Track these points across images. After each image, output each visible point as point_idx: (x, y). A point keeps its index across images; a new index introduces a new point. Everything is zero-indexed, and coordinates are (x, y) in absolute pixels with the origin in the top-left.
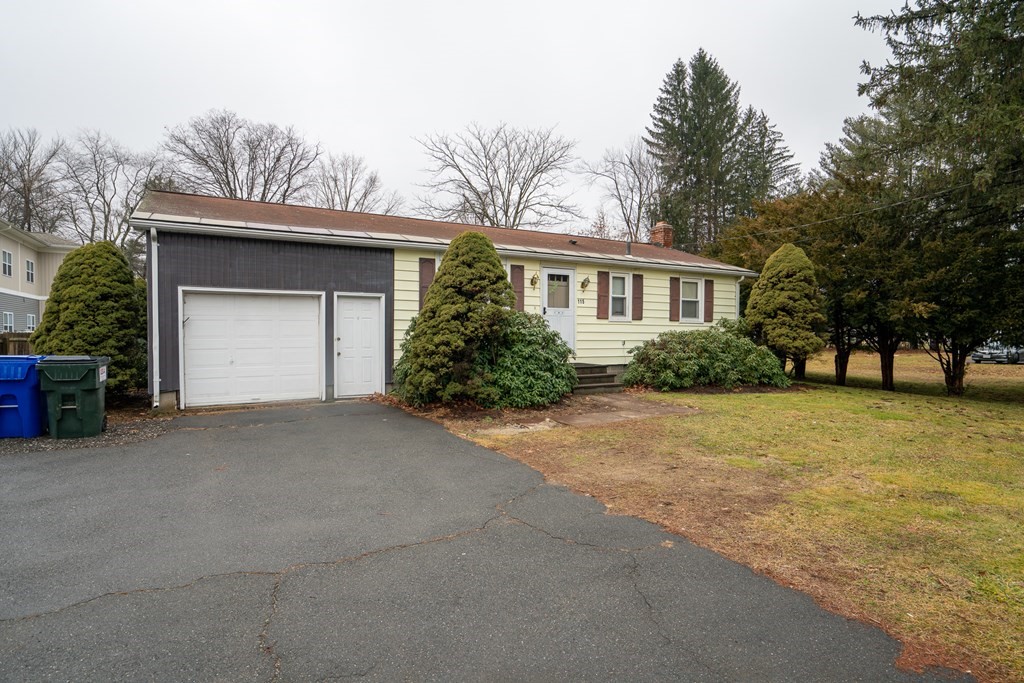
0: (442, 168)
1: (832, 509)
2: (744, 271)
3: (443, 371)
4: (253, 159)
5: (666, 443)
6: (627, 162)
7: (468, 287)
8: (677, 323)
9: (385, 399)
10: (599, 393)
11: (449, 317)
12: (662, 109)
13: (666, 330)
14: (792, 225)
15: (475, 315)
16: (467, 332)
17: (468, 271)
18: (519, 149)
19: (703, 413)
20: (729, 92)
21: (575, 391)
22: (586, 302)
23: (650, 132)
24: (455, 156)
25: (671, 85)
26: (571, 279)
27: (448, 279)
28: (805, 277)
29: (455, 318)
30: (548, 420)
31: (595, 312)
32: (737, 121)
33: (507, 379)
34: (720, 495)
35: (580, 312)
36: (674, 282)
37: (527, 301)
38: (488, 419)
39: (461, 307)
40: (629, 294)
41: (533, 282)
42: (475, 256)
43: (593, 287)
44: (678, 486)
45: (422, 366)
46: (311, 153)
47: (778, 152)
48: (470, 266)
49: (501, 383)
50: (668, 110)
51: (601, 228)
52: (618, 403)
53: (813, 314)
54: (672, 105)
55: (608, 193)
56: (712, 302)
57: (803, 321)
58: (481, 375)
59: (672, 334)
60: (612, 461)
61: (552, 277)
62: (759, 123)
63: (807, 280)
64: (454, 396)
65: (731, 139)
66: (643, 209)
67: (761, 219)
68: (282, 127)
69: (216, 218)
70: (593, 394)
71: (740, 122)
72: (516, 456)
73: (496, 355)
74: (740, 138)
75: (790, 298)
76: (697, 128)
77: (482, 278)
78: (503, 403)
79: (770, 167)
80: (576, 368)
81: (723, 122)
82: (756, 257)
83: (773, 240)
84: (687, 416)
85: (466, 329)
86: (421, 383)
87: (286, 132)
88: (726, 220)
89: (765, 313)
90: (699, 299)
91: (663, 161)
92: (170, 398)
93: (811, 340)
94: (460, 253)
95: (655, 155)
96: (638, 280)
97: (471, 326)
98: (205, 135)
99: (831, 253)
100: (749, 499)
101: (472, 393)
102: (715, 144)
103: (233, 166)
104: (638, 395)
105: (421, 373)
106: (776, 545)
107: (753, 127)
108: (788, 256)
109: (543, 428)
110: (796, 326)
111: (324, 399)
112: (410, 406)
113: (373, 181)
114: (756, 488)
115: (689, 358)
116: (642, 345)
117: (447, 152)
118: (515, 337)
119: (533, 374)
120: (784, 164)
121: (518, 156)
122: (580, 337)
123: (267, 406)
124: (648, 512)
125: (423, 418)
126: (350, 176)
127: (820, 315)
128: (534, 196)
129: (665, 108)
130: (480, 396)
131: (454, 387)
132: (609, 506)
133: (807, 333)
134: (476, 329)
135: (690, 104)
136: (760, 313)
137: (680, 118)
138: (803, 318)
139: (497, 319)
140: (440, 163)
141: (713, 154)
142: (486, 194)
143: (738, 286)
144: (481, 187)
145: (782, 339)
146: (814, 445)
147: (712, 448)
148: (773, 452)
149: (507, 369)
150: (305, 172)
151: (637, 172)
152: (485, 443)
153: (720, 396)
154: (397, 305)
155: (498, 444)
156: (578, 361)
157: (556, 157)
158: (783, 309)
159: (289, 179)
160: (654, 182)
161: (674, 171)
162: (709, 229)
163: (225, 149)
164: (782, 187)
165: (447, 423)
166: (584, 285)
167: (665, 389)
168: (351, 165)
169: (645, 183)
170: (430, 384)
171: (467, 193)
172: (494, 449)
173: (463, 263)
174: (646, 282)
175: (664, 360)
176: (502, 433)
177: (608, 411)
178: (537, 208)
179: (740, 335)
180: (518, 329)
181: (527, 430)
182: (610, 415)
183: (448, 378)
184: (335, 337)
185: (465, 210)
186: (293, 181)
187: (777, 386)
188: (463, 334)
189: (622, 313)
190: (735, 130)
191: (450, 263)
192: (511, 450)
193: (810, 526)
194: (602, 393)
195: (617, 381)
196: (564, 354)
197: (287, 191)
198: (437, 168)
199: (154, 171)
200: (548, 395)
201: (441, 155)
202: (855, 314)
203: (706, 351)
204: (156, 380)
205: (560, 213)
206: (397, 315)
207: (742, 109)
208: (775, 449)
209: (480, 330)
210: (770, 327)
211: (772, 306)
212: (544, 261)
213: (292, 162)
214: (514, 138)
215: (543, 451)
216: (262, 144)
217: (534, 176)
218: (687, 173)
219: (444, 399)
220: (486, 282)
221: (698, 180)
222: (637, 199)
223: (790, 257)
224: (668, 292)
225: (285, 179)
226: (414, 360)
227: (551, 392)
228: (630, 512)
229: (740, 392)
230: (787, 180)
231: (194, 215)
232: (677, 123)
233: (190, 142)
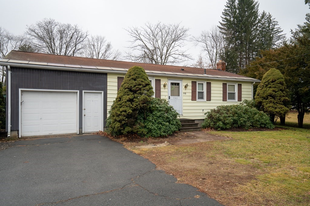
0: (135, 41)
1: (275, 183)
2: (255, 80)
3: (123, 122)
4: (61, 38)
5: (212, 153)
6: (211, 36)
7: (134, 88)
8: (226, 102)
9: (103, 133)
10: (191, 131)
11: (126, 101)
12: (226, 14)
13: (220, 105)
14: (277, 60)
15: (137, 100)
16: (133, 106)
17: (134, 82)
18: (166, 32)
19: (232, 139)
20: (254, 5)
21: (181, 130)
22: (187, 94)
23: (221, 23)
24: (140, 35)
25: (229, 4)
26: (180, 85)
27: (126, 85)
28: (280, 82)
29: (128, 101)
30: (166, 142)
31: (191, 98)
32: (257, 17)
33: (150, 126)
34: (228, 175)
35: (184, 98)
36: (225, 85)
37: (162, 94)
38: (142, 142)
39: (131, 96)
40: (205, 90)
41: (165, 86)
42: (137, 76)
43: (190, 87)
44: (211, 171)
45: (115, 120)
46: (84, 35)
47: (276, 29)
48: (135, 80)
49: (148, 127)
50: (228, 14)
51: (201, 63)
52: (198, 135)
53: (284, 98)
54: (230, 12)
55: (203, 49)
56: (241, 93)
57: (279, 101)
58: (139, 124)
59: (223, 107)
60: (187, 160)
61: (172, 84)
62: (268, 18)
63: (281, 83)
64: (128, 132)
65: (255, 25)
66: (218, 55)
67: (264, 58)
68: (73, 25)
69: (35, 61)
70: (189, 131)
71: (259, 17)
72: (147, 158)
73: (147, 115)
74: (259, 24)
75: (274, 91)
76: (240, 21)
77: (140, 85)
78: (148, 135)
79: (273, 36)
80: (180, 121)
81: (252, 18)
82: (261, 74)
83: (268, 66)
84: (225, 141)
85: (133, 105)
86: (115, 127)
87: (74, 27)
88: (253, 59)
89: (263, 97)
90: (235, 92)
91: (226, 35)
92: (15, 133)
93: (283, 109)
94: (131, 75)
95: (223, 33)
96: (209, 85)
97: (135, 104)
98: (42, 28)
99: (293, 71)
100: (240, 177)
101: (135, 131)
102: (248, 27)
103: (54, 41)
104: (208, 132)
105: (115, 123)
106: (245, 198)
107: (265, 20)
108: (273, 73)
109: (163, 146)
110: (276, 103)
111: (78, 133)
112: (112, 136)
113: (109, 46)
114: (245, 173)
115: (229, 117)
116: (210, 111)
117: (137, 34)
118: (154, 108)
119: (161, 124)
120: (279, 35)
121: (166, 35)
122: (184, 108)
123: (55, 136)
124: (195, 182)
125: (115, 141)
126: (99, 44)
127: (287, 98)
128: (172, 51)
129: (227, 13)
130: (139, 132)
131: (128, 129)
132: (178, 179)
133: (281, 105)
134: (137, 105)
135: (238, 11)
136: (261, 97)
137: (233, 17)
138: (279, 99)
139: (145, 101)
140: (135, 38)
141: (247, 31)
142: (153, 51)
143: (252, 86)
144: (151, 48)
145: (270, 108)
146: (277, 154)
147: (231, 155)
148: (257, 157)
149: (150, 121)
150: (82, 43)
151: (215, 40)
152: (137, 152)
153: (242, 132)
154: (108, 96)
155: (142, 152)
156: (181, 118)
157: (181, 35)
158: (270, 96)
159: (76, 46)
160: (223, 44)
161: (231, 39)
162: (246, 63)
163: (50, 34)
164: (278, 44)
165: (125, 143)
166: (186, 87)
167: (219, 129)
168: (100, 40)
169: (218, 44)
170: (118, 127)
171: (146, 50)
172: (139, 154)
173: (132, 79)
174: (212, 85)
175: (219, 117)
176: (145, 148)
177: (193, 138)
178: (174, 55)
179: (252, 107)
180: (155, 105)
181: (156, 146)
182: (193, 140)
183: (126, 125)
184: (83, 108)
185: (145, 57)
186: (77, 46)
187: (268, 128)
188: (131, 107)
189: (202, 98)
190: (257, 21)
191: (127, 79)
192: (146, 155)
193: (263, 190)
194: (192, 131)
195: (199, 126)
196: (175, 115)
197: (74, 51)
198: (133, 40)
199: (23, 42)
200: (167, 132)
201: (135, 35)
202: (304, 97)
203: (236, 113)
204: (9, 126)
205: (183, 57)
206: (108, 100)
207: (260, 13)
208: (258, 156)
209: (138, 106)
210: (265, 103)
211: (266, 94)
212: (169, 78)
213: (77, 39)
214: (164, 28)
215: (160, 155)
216: (65, 32)
217: (172, 43)
218: (236, 40)
219: (124, 133)
220: (141, 86)
221: (242, 43)
222: (215, 51)
223: (273, 74)
224: (222, 89)
225: (74, 45)
226: (112, 118)
227: (169, 131)
228: (186, 182)
229: (252, 131)
230: (280, 41)
231: (27, 60)
232: (232, 19)
233: (36, 31)
